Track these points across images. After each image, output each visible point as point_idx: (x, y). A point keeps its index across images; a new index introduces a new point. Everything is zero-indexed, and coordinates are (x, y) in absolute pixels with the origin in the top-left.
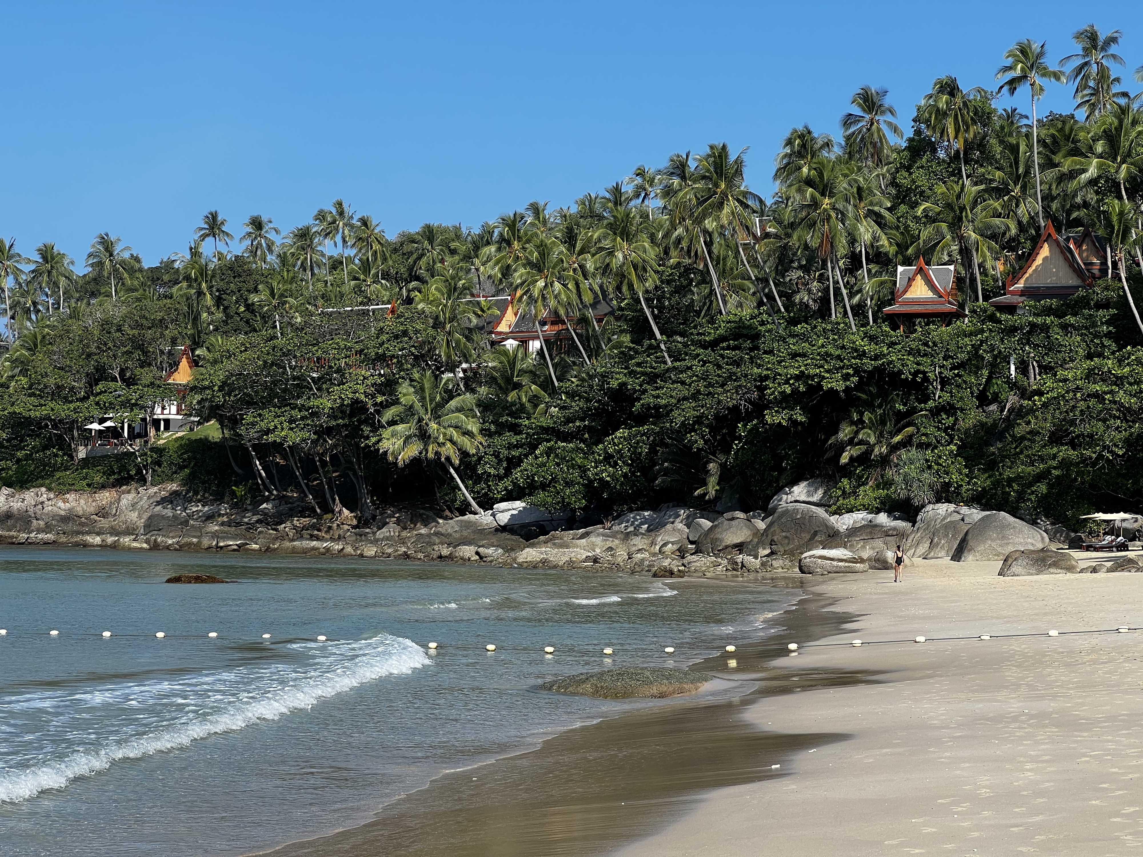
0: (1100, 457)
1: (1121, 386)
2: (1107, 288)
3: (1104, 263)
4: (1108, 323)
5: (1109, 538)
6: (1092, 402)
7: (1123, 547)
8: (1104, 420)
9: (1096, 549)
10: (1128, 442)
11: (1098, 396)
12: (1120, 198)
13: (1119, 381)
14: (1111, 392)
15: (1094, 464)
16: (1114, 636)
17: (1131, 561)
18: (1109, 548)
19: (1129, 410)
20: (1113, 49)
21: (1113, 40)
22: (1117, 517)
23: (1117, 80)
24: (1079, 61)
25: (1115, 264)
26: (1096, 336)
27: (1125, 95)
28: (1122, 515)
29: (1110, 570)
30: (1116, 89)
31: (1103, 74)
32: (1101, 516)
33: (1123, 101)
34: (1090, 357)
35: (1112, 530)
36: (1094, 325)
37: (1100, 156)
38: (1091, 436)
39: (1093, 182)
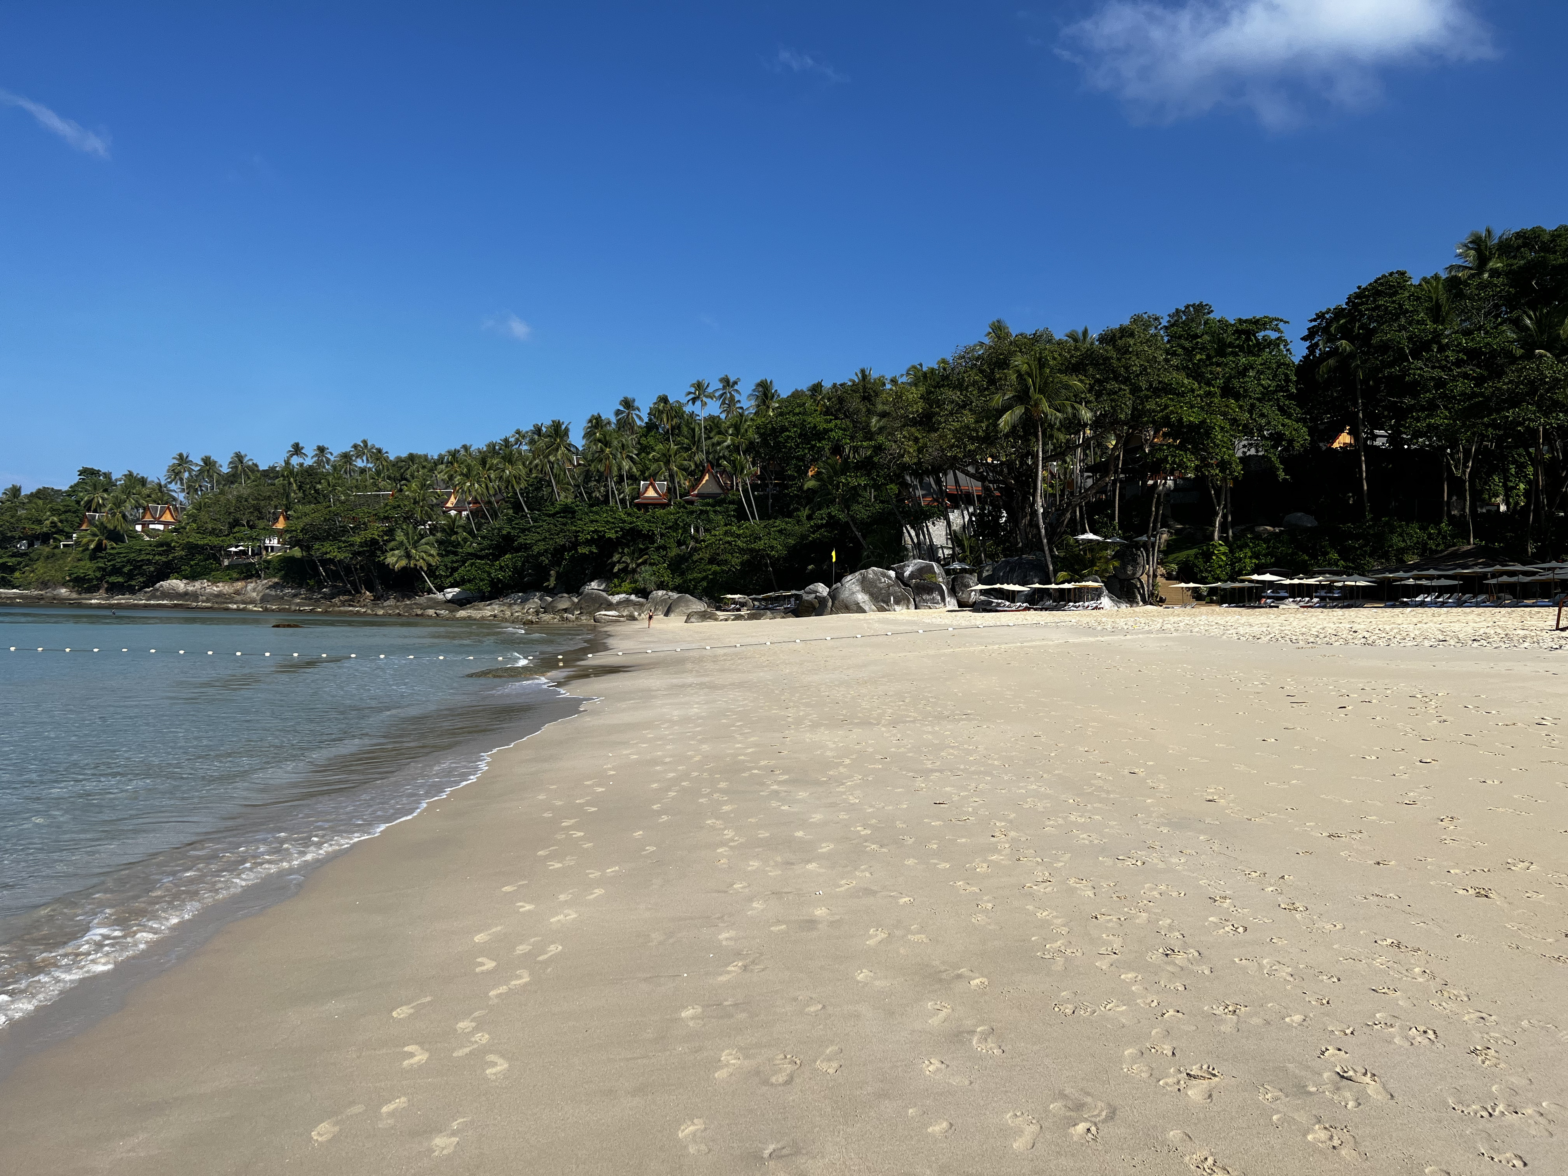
0: (730, 570)
1: (739, 539)
2: (733, 495)
3: (732, 483)
4: (734, 511)
5: (733, 606)
6: (727, 545)
7: (739, 610)
8: (732, 554)
9: (727, 611)
10: (742, 564)
11: (729, 543)
12: (740, 454)
13: (738, 536)
14: (735, 541)
15: (727, 573)
16: (734, 649)
17: (742, 616)
18: (733, 610)
19: (743, 549)
20: (736, 387)
21: (735, 383)
22: (736, 596)
23: (739, 401)
24: (721, 392)
25: (737, 484)
26: (729, 516)
27: (741, 408)
28: (739, 596)
29: (733, 620)
30: (738, 405)
31: (732, 398)
32: (729, 596)
33: (740, 411)
34: (726, 525)
35: (734, 602)
36: (728, 511)
37: (731, 435)
38: (726, 560)
39: (728, 447)
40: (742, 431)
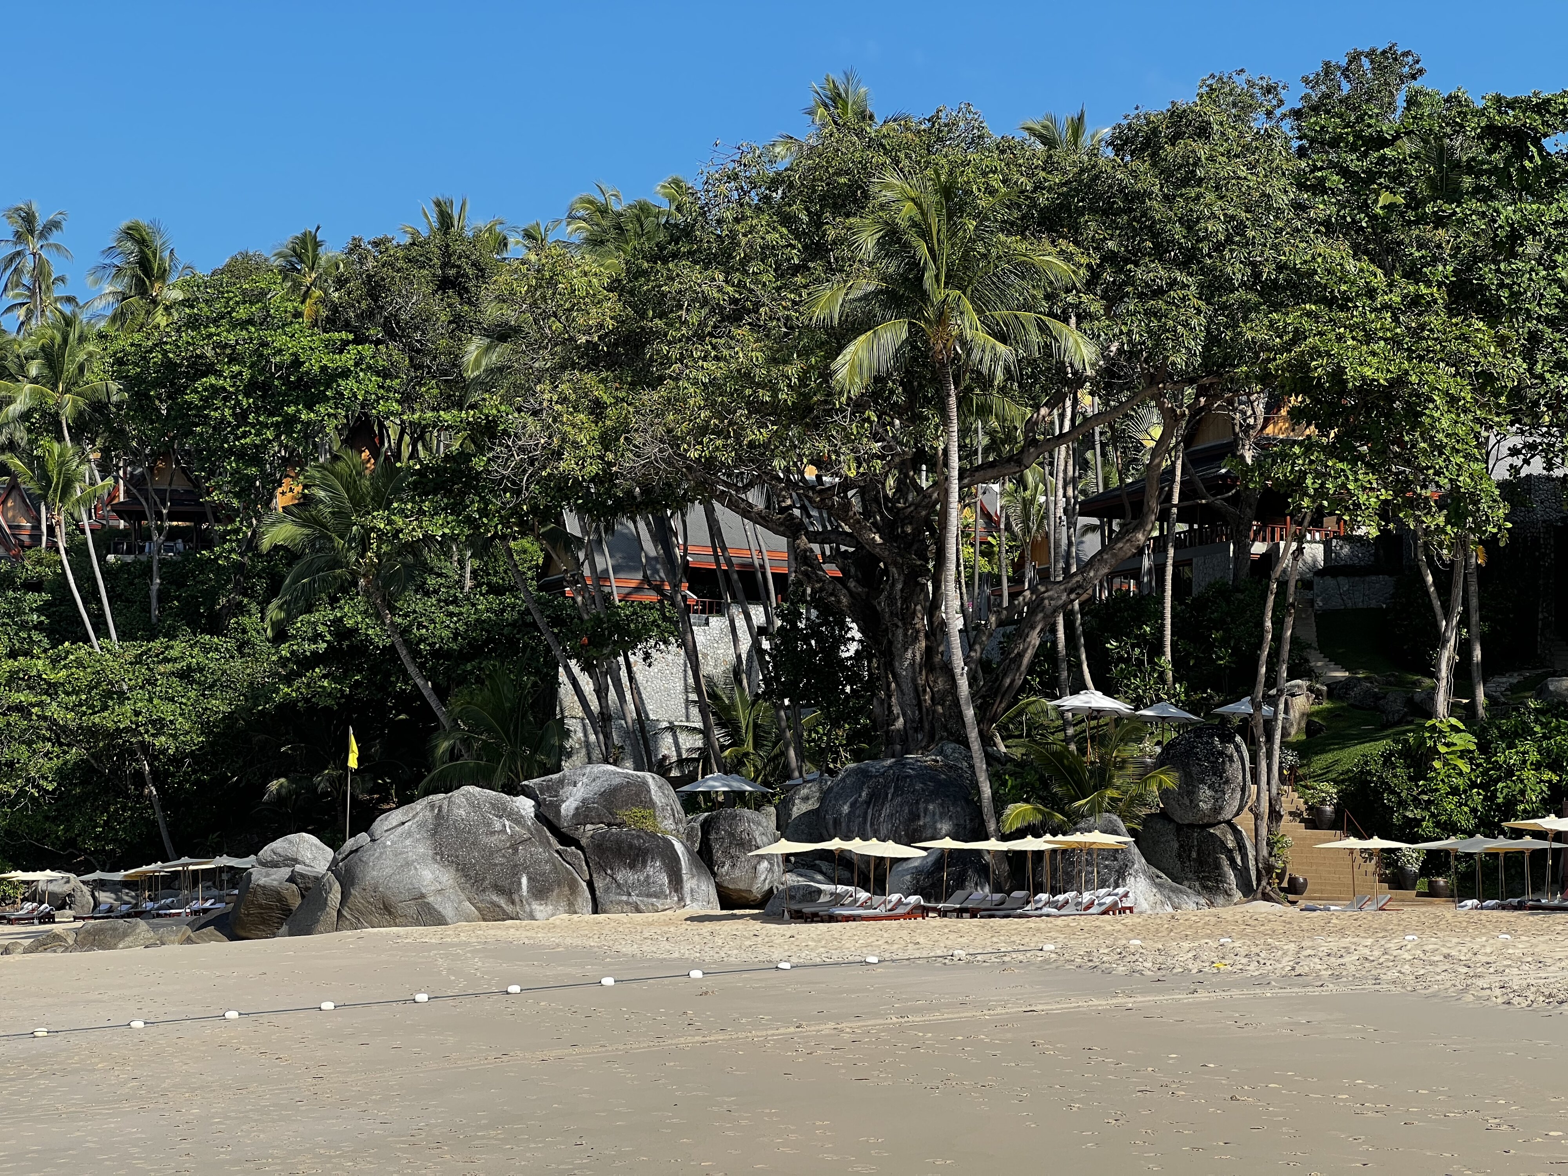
0: (22, 793)
1: (53, 695)
2: (39, 562)
3: (37, 527)
4: (39, 610)
5: (29, 906)
6: (14, 717)
7: (48, 918)
8: (29, 743)
9: (10, 922)
10: (61, 774)
11: (19, 708)
12: (60, 439)
13: (52, 689)
14: (40, 704)
15: (13, 804)
16: (28, 1042)
17: (56, 937)
18: (28, 920)
19: (64, 729)
20: (55, 237)
21: (54, 225)
22: (41, 876)
23: (62, 279)
24: (11, 250)
25: (51, 530)
26: (23, 626)
27: (70, 300)
28: (48, 874)
29: (28, 950)
30: (59, 291)
31: (41, 271)
32: (19, 875)
33: (67, 309)
34: (13, 654)
35: (35, 896)
36: (20, 612)
37: (35, 381)
39: (25, 416)
40: (70, 368)
